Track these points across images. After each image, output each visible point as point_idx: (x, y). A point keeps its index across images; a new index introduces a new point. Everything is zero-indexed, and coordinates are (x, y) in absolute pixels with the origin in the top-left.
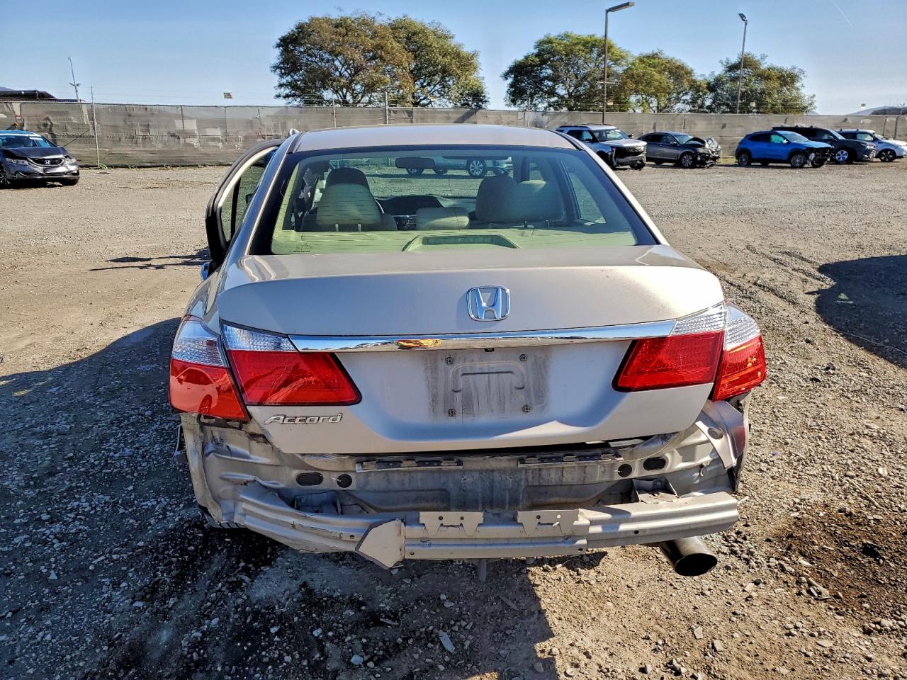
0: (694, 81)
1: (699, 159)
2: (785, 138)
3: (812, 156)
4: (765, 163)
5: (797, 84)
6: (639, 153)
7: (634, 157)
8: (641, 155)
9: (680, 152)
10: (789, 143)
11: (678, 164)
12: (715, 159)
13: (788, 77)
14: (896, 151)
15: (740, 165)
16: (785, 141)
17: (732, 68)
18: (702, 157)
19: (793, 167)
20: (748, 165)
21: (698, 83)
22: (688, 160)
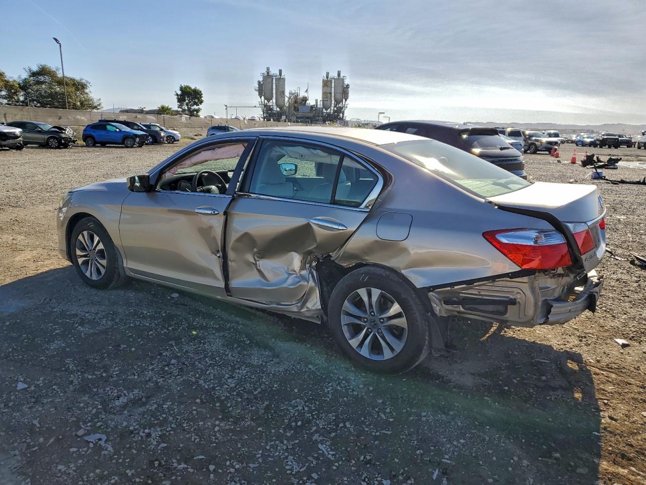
0: (8, 82)
1: (63, 141)
2: (117, 128)
3: (138, 140)
4: (103, 144)
5: (86, 91)
6: (18, 137)
7: (14, 140)
8: (20, 139)
9: (46, 137)
10: (120, 130)
11: (45, 145)
12: (74, 142)
13: (79, 85)
14: (175, 136)
15: (87, 146)
16: (118, 130)
17: (34, 74)
18: (65, 141)
19: (127, 147)
20: (94, 146)
21: (11, 83)
22: (54, 142)
